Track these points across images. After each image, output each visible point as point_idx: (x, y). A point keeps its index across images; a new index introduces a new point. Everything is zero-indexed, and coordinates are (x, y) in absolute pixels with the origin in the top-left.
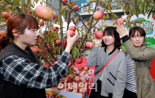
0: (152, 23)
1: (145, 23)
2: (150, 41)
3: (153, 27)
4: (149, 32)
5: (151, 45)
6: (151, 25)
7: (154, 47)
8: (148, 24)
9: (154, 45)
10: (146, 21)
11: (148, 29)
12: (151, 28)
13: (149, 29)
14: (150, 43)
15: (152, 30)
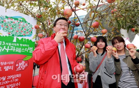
0: (32, 26)
1: (25, 24)
2: (28, 44)
3: (32, 30)
4: (28, 34)
5: (29, 48)
6: (31, 27)
7: (31, 49)
8: (28, 26)
9: (31, 48)
10: (27, 22)
11: (27, 30)
12: (30, 31)
13: (29, 31)
14: (28, 45)
15: (32, 32)
